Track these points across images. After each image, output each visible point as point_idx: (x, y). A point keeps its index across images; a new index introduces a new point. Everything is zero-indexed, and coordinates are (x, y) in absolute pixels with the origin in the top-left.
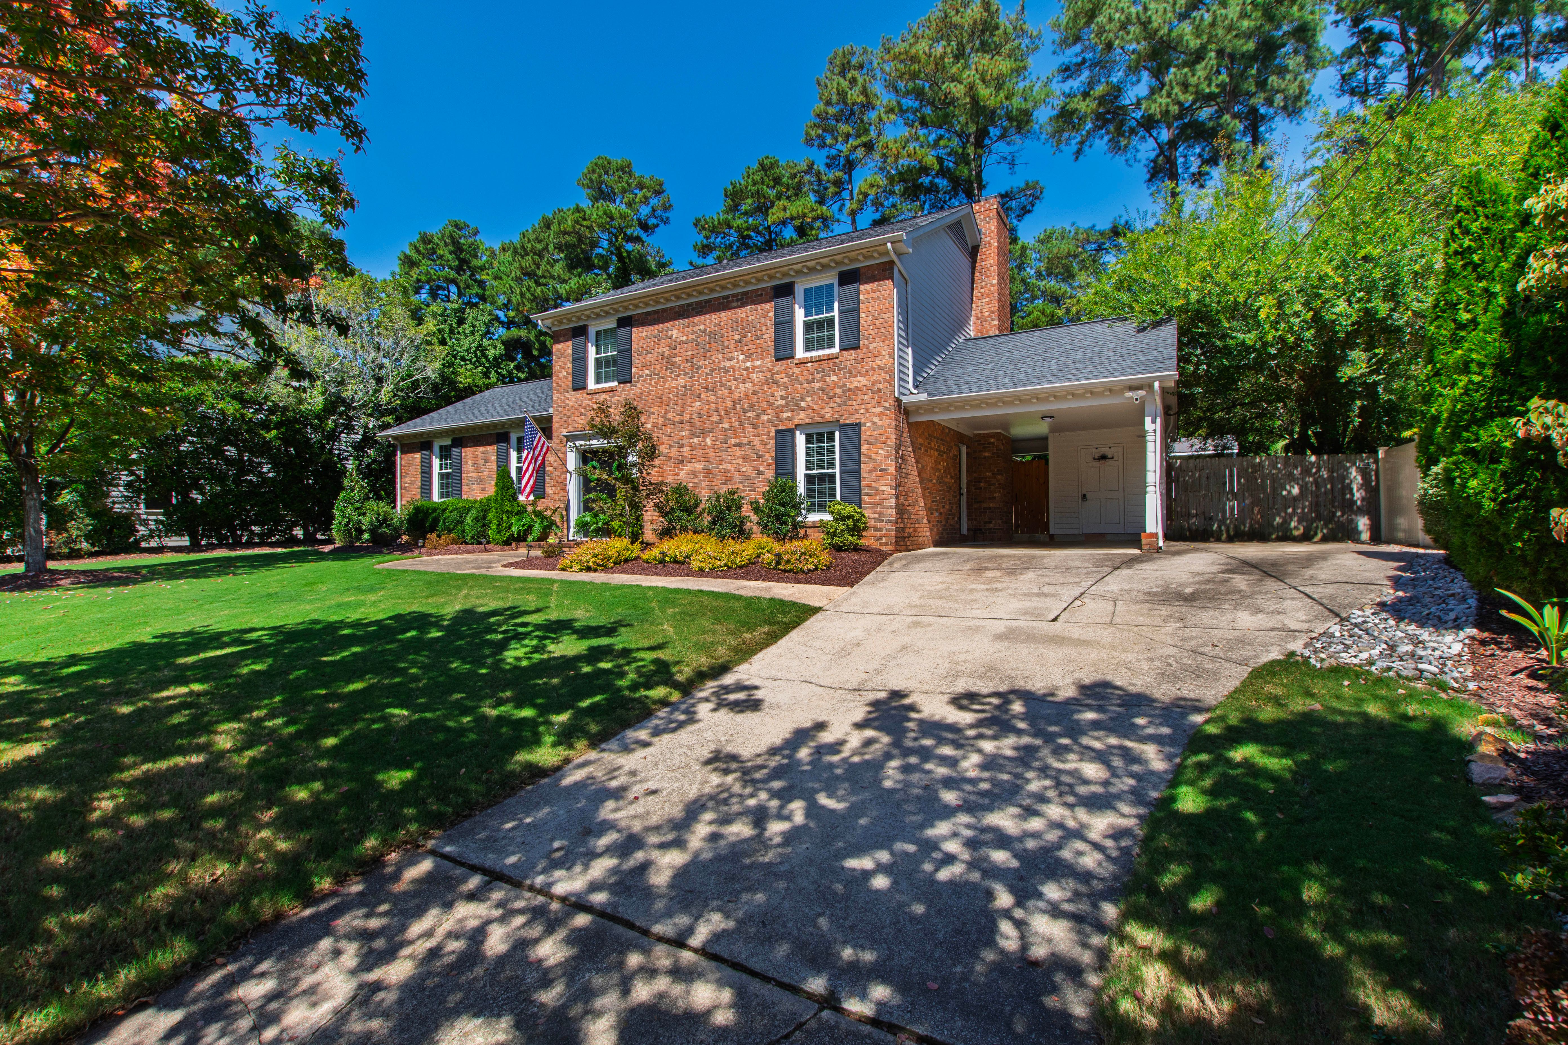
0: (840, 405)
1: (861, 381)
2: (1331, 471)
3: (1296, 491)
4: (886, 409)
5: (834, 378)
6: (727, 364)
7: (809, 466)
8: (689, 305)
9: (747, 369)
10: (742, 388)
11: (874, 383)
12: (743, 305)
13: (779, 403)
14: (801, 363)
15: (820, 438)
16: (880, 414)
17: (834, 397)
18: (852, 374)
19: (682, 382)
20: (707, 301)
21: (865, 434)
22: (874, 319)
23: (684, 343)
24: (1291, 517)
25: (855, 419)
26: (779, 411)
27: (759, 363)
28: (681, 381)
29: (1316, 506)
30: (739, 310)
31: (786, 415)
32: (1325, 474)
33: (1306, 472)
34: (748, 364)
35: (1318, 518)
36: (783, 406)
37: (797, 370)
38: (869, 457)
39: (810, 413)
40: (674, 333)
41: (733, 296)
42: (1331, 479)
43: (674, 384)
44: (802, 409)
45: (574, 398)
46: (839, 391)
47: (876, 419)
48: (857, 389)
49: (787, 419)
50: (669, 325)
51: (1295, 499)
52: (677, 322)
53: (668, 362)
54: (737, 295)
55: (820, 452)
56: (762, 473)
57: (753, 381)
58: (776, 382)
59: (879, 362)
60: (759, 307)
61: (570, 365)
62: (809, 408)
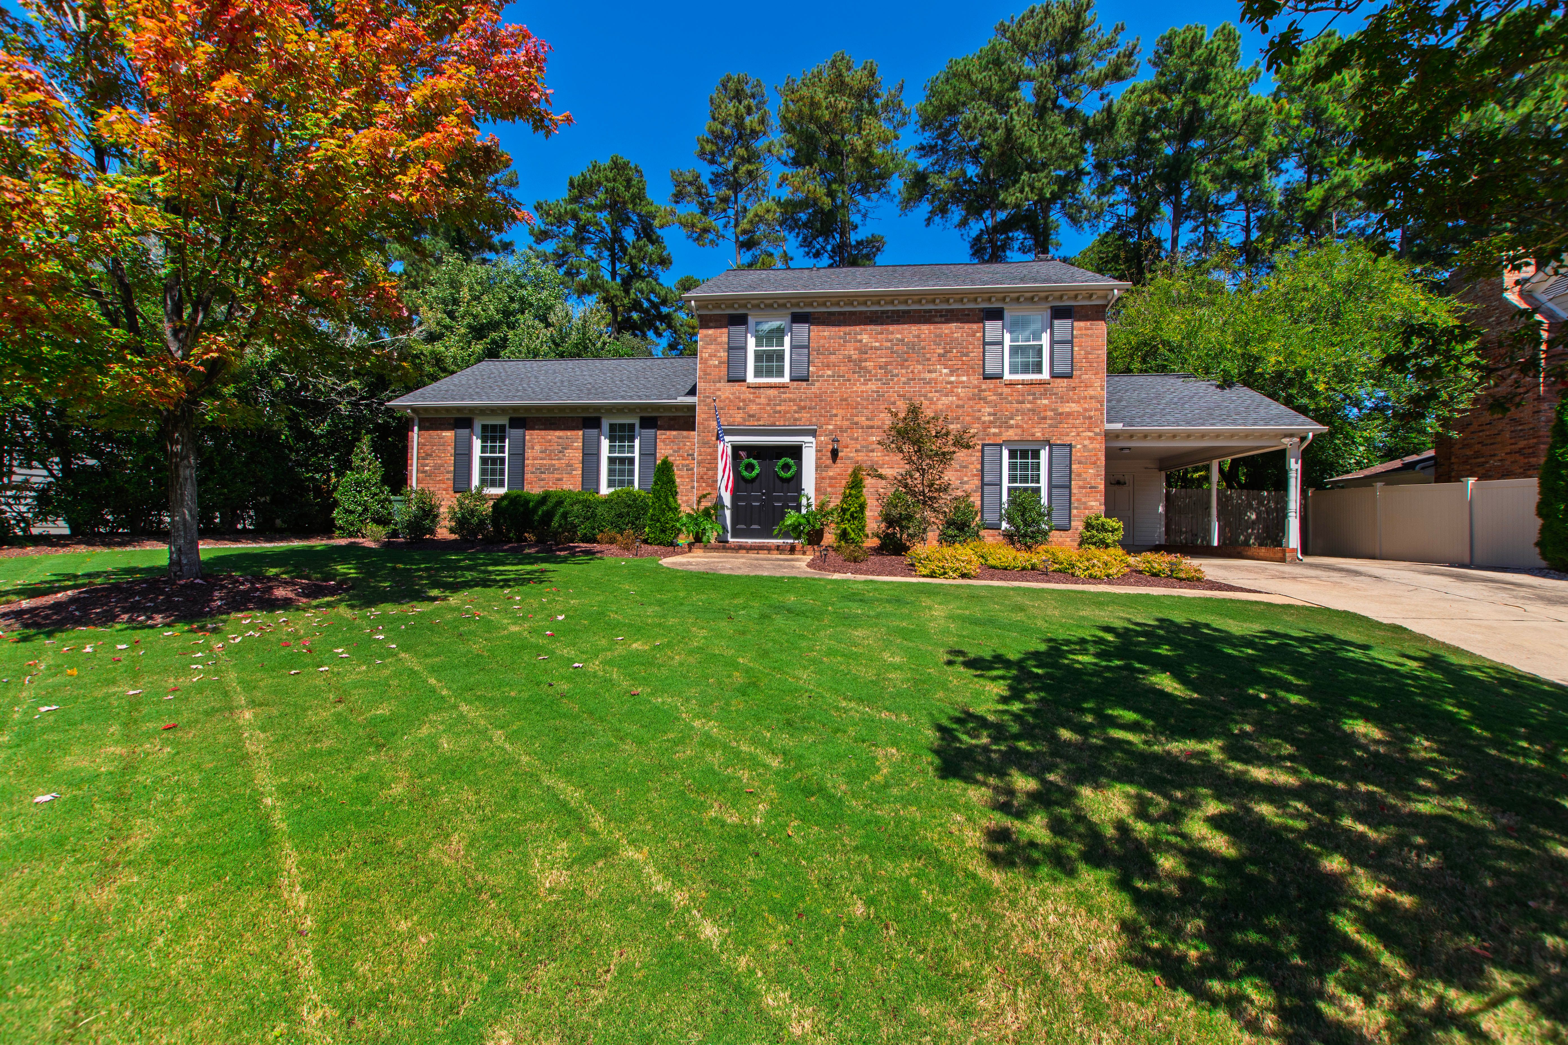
0: (1050, 426)
1: (1073, 407)
2: (1277, 503)
3: (1253, 517)
4: (1096, 434)
5: (1045, 402)
6: (928, 376)
7: (1012, 479)
8: (883, 312)
9: (951, 383)
10: (945, 400)
11: (1085, 410)
12: (947, 321)
13: (987, 418)
14: (1011, 384)
15: (1024, 454)
16: (1090, 438)
17: (1045, 418)
18: (1063, 400)
19: (874, 388)
20: (904, 312)
21: (1077, 454)
22: (1087, 353)
23: (876, 349)
24: (1250, 536)
25: (1067, 440)
26: (986, 426)
27: (964, 378)
28: (872, 386)
29: (1266, 529)
30: (944, 326)
31: (993, 430)
32: (1272, 505)
33: (1261, 503)
34: (953, 379)
35: (1268, 537)
36: (991, 422)
37: (1006, 390)
38: (1079, 475)
39: (1019, 431)
40: (865, 338)
41: (936, 311)
42: (1276, 509)
43: (864, 388)
44: (1011, 427)
45: (727, 391)
46: (1050, 414)
47: (1086, 442)
48: (1069, 414)
49: (994, 434)
50: (858, 328)
51: (1253, 522)
52: (869, 328)
53: (858, 366)
54: (941, 311)
55: (1025, 467)
56: (966, 483)
57: (957, 395)
58: (985, 399)
59: (1091, 392)
60: (966, 326)
61: (723, 354)
62: (1017, 426)
